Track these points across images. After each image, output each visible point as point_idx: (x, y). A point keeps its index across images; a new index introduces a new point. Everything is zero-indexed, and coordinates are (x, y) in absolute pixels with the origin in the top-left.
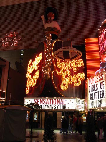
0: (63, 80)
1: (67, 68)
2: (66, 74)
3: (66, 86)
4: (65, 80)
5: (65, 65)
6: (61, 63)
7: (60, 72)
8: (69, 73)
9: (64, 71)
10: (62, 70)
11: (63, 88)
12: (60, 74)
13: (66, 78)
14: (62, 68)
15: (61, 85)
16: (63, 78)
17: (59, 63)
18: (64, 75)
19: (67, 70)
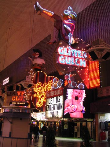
0: (39, 100)
1: (43, 91)
2: (41, 95)
3: (41, 103)
4: (41, 100)
5: (41, 89)
6: (38, 88)
7: (37, 95)
8: (45, 94)
9: (40, 93)
10: (39, 93)
11: (39, 105)
12: (37, 96)
13: (41, 98)
14: (38, 92)
15: (37, 103)
16: (39, 99)
17: (36, 88)
18: (40, 96)
19: (43, 92)
